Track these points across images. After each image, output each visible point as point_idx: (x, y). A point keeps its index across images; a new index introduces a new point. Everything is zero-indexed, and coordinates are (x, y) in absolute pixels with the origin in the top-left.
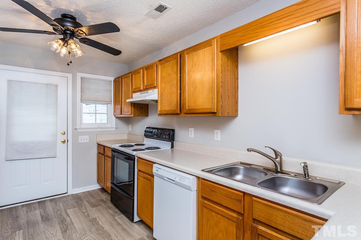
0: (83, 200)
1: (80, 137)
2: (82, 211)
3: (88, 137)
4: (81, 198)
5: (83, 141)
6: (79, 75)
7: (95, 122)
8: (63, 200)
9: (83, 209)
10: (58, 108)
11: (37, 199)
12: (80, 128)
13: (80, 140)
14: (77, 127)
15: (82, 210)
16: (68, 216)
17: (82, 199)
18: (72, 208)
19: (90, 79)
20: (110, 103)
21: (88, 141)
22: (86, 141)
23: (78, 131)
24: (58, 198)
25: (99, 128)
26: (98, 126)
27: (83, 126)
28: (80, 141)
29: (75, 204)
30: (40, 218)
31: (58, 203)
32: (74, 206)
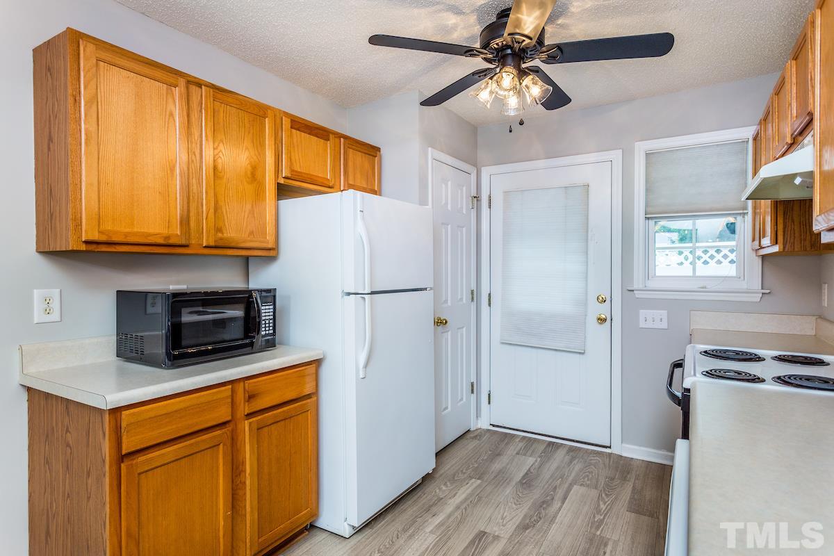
0: (628, 481)
1: (643, 313)
2: (599, 505)
3: (664, 313)
4: (628, 473)
5: (650, 325)
6: (641, 147)
7: (691, 274)
8: (591, 460)
9: (605, 504)
10: (589, 238)
11: (549, 436)
12: (641, 287)
13: (642, 319)
14: (635, 287)
15: (601, 503)
16: (565, 498)
17: (628, 476)
18: (588, 486)
19: (671, 151)
20: (741, 212)
21: (664, 325)
22: (658, 325)
23: (637, 296)
24: (588, 449)
25: (703, 290)
26: (702, 286)
27: (652, 284)
28: (642, 324)
29: (602, 481)
30: (522, 474)
31: (575, 462)
32: (597, 485)
